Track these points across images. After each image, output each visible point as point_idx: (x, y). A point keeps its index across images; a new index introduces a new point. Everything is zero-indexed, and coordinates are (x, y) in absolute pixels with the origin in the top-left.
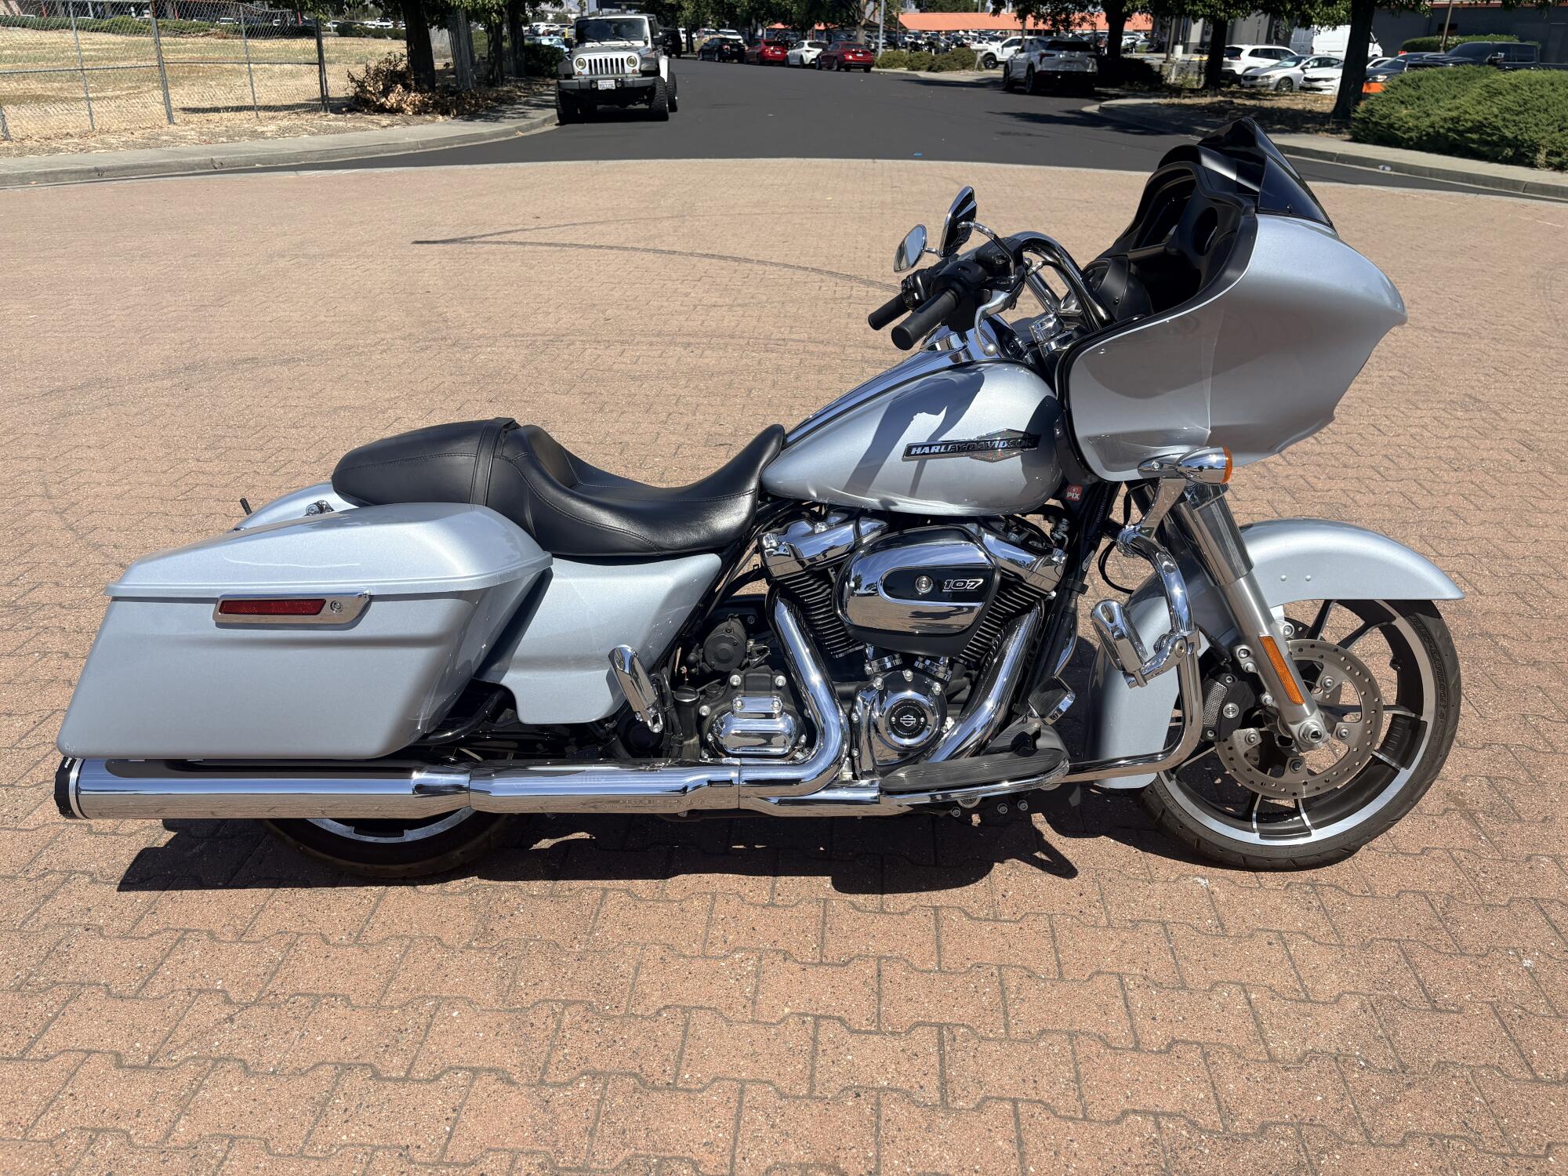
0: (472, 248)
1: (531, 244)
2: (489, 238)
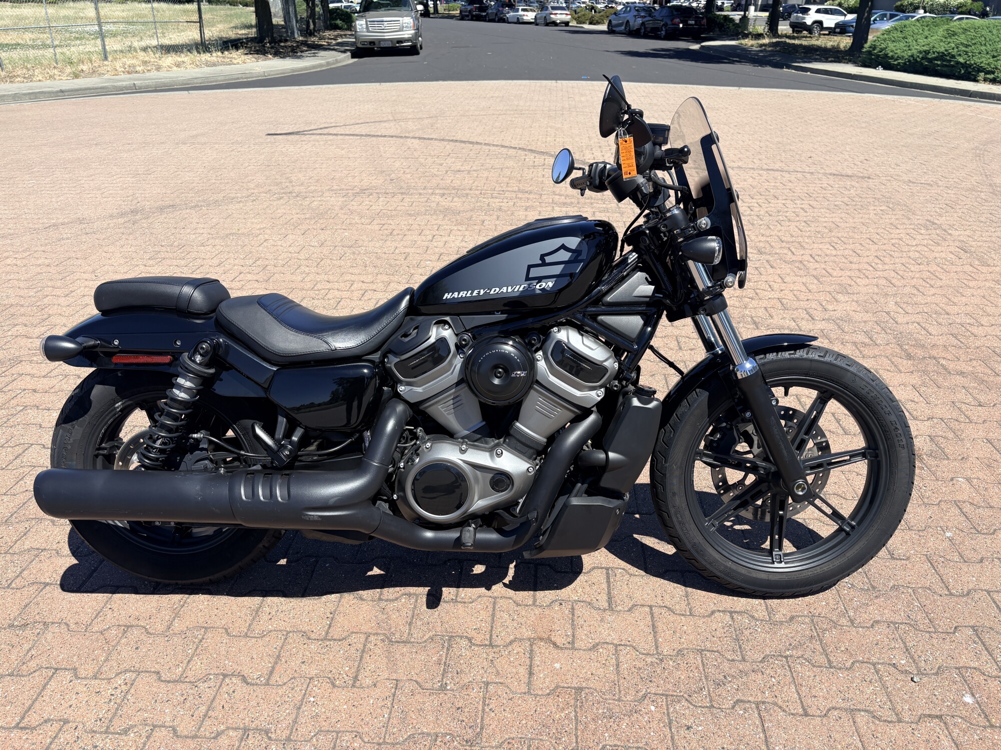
0: (304, 138)
1: (341, 135)
2: (315, 132)
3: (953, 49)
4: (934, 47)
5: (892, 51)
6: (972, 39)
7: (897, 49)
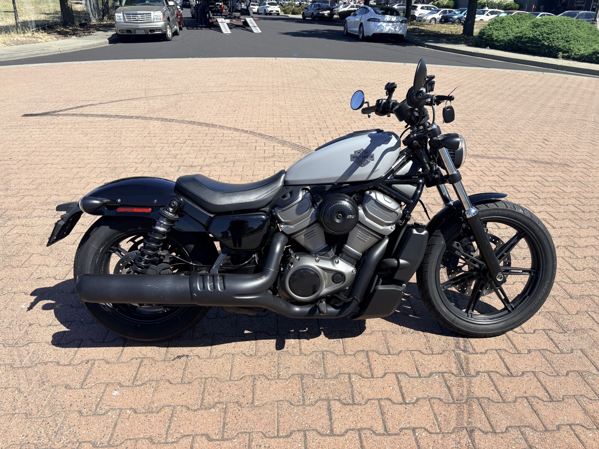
0: (56, 119)
1: (93, 115)
2: (70, 112)
3: (539, 35)
4: (525, 34)
5: (496, 37)
6: (551, 29)
7: (499, 35)
